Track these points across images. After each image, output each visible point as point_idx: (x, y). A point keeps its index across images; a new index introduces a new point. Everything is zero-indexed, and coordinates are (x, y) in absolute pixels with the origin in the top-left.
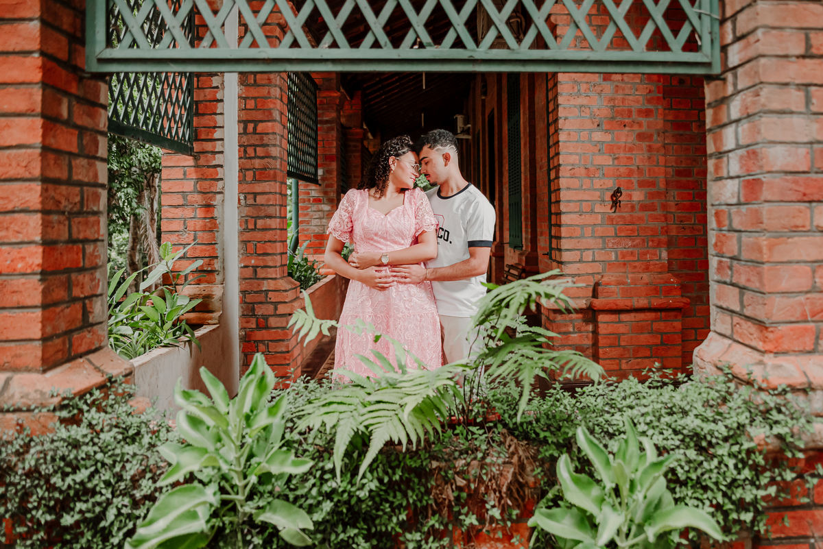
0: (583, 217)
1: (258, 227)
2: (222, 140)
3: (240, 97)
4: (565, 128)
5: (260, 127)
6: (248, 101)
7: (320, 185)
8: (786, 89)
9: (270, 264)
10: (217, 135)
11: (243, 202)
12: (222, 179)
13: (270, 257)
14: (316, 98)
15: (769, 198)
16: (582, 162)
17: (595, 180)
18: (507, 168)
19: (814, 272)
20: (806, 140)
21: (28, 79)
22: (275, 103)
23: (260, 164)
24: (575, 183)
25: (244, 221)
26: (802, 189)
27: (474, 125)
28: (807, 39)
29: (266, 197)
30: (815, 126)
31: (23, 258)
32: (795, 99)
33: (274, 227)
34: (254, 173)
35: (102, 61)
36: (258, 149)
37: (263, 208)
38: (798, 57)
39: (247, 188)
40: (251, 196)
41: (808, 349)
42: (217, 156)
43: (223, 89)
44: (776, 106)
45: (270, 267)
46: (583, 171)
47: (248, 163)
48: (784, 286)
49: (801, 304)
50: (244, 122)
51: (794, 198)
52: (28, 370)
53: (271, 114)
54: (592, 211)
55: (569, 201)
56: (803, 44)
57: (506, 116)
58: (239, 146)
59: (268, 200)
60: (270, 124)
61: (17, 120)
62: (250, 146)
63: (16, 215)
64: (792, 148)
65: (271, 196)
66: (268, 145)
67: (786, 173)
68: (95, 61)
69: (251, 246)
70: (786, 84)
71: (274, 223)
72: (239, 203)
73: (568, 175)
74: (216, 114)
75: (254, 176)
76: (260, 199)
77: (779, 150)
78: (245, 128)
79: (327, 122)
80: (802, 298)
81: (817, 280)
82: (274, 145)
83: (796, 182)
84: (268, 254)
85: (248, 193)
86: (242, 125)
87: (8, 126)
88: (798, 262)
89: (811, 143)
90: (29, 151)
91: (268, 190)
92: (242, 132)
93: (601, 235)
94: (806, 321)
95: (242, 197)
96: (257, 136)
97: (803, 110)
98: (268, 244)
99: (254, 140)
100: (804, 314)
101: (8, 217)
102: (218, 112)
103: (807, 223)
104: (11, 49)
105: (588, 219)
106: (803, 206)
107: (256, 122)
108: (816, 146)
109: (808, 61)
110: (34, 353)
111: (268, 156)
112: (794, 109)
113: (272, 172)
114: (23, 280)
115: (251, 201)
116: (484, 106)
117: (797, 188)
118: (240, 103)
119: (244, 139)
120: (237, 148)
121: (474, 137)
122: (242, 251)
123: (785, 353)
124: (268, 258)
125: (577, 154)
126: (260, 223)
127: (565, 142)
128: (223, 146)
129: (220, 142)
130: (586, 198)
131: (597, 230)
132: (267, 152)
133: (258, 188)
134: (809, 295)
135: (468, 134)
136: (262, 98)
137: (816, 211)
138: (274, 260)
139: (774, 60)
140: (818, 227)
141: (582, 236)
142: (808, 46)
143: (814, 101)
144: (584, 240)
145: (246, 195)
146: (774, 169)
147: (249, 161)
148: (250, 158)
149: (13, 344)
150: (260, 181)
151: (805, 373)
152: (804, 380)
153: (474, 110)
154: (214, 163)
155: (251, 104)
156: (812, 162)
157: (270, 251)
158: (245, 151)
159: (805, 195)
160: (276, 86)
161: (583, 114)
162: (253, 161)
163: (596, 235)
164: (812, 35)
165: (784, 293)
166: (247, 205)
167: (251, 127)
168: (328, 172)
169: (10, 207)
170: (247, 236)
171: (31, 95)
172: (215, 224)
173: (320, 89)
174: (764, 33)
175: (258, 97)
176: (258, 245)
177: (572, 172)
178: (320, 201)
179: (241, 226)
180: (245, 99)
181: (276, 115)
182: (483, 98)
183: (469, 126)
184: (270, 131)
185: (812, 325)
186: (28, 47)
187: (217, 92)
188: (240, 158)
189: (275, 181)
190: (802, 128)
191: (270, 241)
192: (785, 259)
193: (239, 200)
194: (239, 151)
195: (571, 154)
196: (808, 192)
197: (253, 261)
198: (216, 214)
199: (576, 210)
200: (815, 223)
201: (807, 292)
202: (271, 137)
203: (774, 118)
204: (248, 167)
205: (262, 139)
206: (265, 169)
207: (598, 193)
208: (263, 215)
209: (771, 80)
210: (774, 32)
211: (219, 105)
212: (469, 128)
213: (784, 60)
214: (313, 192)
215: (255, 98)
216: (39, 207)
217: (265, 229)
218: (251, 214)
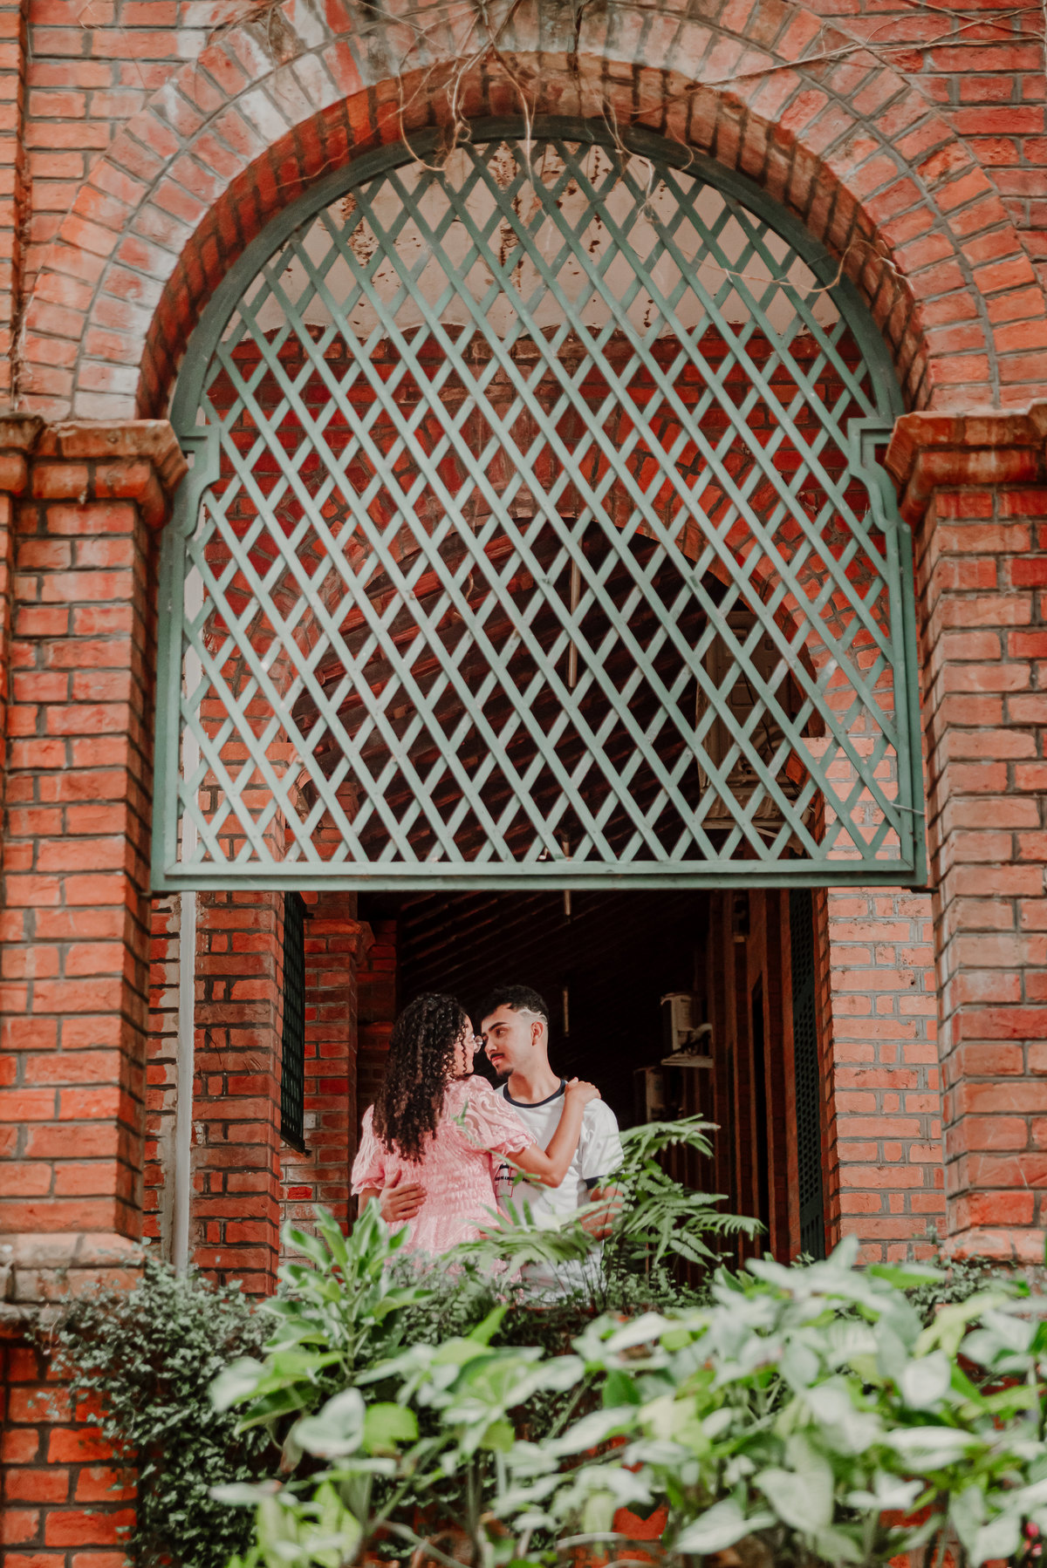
0: (885, 1172)
1: (229, 1188)
2: (175, 1010)
3: (199, 930)
4: (845, 988)
5: (239, 989)
6: (216, 938)
7: (308, 1153)
8: (988, 903)
9: (253, 1264)
10: (165, 1001)
11: (201, 1138)
12: (172, 1086)
13: (252, 1251)
14: (302, 936)
15: (968, 1034)
16: (881, 1059)
17: (910, 1096)
18: (795, 1133)
19: (1030, 1127)
20: (1014, 964)
21: (110, 901)
22: (267, 942)
23: (236, 1063)
24: (868, 1101)
25: (203, 1177)
26: (1011, 1024)
27: (721, 1025)
28: (1015, 841)
29: (247, 1127)
30: (1026, 947)
31: (98, 1102)
32: (1000, 914)
33: (261, 1189)
34: (225, 1080)
35: (169, 878)
36: (233, 1032)
37: (241, 1150)
38: (1003, 863)
39: (210, 1110)
40: (218, 1126)
41: (1024, 1221)
42: (164, 1041)
43: (179, 913)
44: (975, 923)
45: (253, 1271)
46: (884, 1078)
47: (213, 1061)
48: (990, 1142)
49: (1014, 1166)
50: (206, 979)
51: (1001, 1034)
52: (99, 1230)
53: (259, 962)
54: (904, 1161)
55: (855, 1139)
56: (1009, 848)
57: (790, 989)
58: (197, 1026)
59: (252, 1134)
60: (258, 983)
61: (97, 945)
62: (219, 1025)
63: (92, 1053)
64: (997, 974)
65: (257, 1126)
66: (252, 1025)
67: (989, 1004)
68: (162, 878)
69: (214, 1226)
70: (989, 897)
71: (261, 1181)
72: (194, 1139)
73: (853, 1086)
74: (165, 961)
75: (225, 1085)
76: (235, 1133)
77: (980, 976)
78: (209, 991)
79: (327, 996)
80: (1015, 1158)
81: (1035, 1136)
82: (266, 1025)
83: (1002, 1015)
84: (247, 1245)
85: (213, 1120)
86: (203, 984)
87: (87, 953)
88: (1008, 1114)
89: (1022, 967)
90: (109, 980)
91: (251, 1115)
92: (203, 997)
93: (925, 1210)
94: (1021, 1188)
95: (200, 1129)
96: (232, 1008)
97: (1011, 927)
98: (250, 1223)
99: (226, 1014)
100: (1018, 1178)
101: (84, 1055)
102: (169, 956)
103: (1020, 1067)
104: (93, 867)
105: (895, 1177)
106: (1012, 1045)
107: (230, 979)
108: (1027, 971)
109: (1016, 867)
110: (106, 1211)
111: (253, 1046)
112: (998, 926)
113: (260, 1078)
114: (97, 1126)
115: (216, 1137)
116: (741, 963)
117: (1004, 1022)
118: (199, 940)
119: (207, 1012)
120: (193, 1030)
121: (718, 1063)
122: (197, 1238)
123: (994, 1225)
124: (249, 1253)
125: (870, 1042)
126: (235, 1180)
127: (843, 1017)
128: (176, 1022)
129: (171, 1015)
130: (891, 1132)
131: (917, 1200)
132: (251, 1039)
133: (233, 1110)
134: (1024, 1156)
135: (705, 1052)
136: (243, 931)
137: (1031, 1051)
138: (260, 1257)
139: (972, 868)
140: (1033, 1070)
141: (885, 1213)
142: (1016, 849)
143: (1025, 916)
144: (889, 1221)
145: (208, 1123)
146: (974, 999)
147: (216, 1056)
148: (218, 1050)
149: (82, 1201)
150: (235, 1096)
151: (1013, 1247)
152: (1009, 1251)
153: (720, 977)
154: (159, 1055)
155: (221, 943)
156: (1023, 990)
157: (252, 1239)
158: (208, 1037)
159: (1015, 1031)
160: (270, 907)
161: (880, 960)
162: (223, 1056)
163: (914, 1211)
164: (1021, 836)
165: (989, 1151)
166: (209, 1145)
167: (220, 988)
168: (328, 1120)
169: (86, 1043)
170: (208, 1207)
171: (113, 918)
172: (158, 1173)
173: (311, 916)
174: (959, 836)
175: (235, 930)
176: (230, 1225)
177: (861, 1078)
178: (307, 1194)
179: (195, 1186)
180: (211, 932)
181: (269, 964)
182: (741, 939)
183: (708, 1027)
184: (258, 997)
185: (1029, 1193)
186: (111, 865)
187: (167, 919)
188: (198, 1050)
189: (266, 1096)
190: (1011, 950)
191: (253, 1218)
192: (990, 1110)
193: (194, 1134)
194: (197, 1036)
195: (857, 1041)
196: (1018, 1027)
197: (218, 1259)
198: (160, 1153)
199: (869, 1158)
200: (1030, 1066)
201: (1022, 1151)
202: (259, 1008)
203: (973, 938)
204: (213, 1068)
205: (241, 1013)
206: (246, 1071)
207: (916, 1123)
208: (241, 1164)
209: (969, 892)
210: (971, 834)
211: (171, 943)
212: (706, 1034)
213: (983, 869)
214: (290, 1171)
215: (228, 931)
216: (117, 1043)
217: (243, 1194)
218: (216, 1162)
